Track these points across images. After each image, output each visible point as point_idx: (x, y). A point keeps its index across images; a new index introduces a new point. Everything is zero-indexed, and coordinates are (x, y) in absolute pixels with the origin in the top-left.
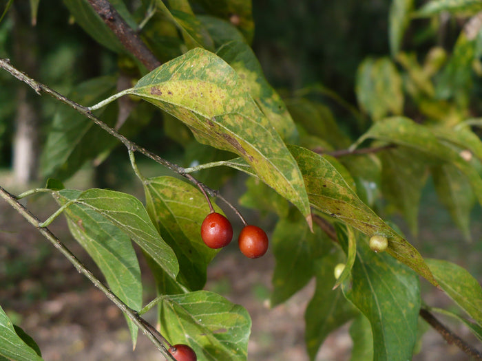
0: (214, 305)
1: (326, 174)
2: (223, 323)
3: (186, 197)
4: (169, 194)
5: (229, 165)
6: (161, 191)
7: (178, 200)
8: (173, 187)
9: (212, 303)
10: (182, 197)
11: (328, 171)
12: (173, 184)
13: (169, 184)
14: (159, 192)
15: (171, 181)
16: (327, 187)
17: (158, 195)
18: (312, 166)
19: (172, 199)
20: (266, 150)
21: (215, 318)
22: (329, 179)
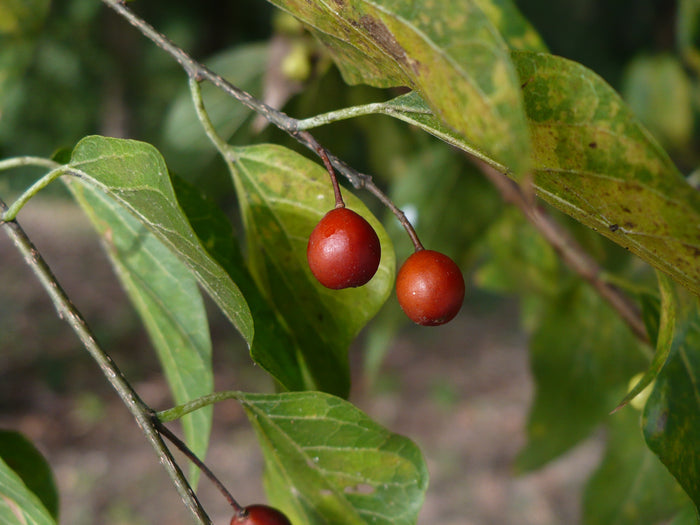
0: (343, 428)
1: (597, 111)
2: (367, 472)
3: (311, 193)
4: (276, 185)
5: (389, 112)
6: (261, 177)
7: (295, 199)
8: (285, 168)
9: (341, 422)
10: (302, 193)
11: (601, 103)
12: (286, 163)
13: (278, 164)
14: (257, 179)
15: (281, 155)
16: (600, 146)
17: (256, 185)
18: (564, 96)
19: (283, 196)
20: (438, 26)
21: (347, 458)
22: (603, 125)
